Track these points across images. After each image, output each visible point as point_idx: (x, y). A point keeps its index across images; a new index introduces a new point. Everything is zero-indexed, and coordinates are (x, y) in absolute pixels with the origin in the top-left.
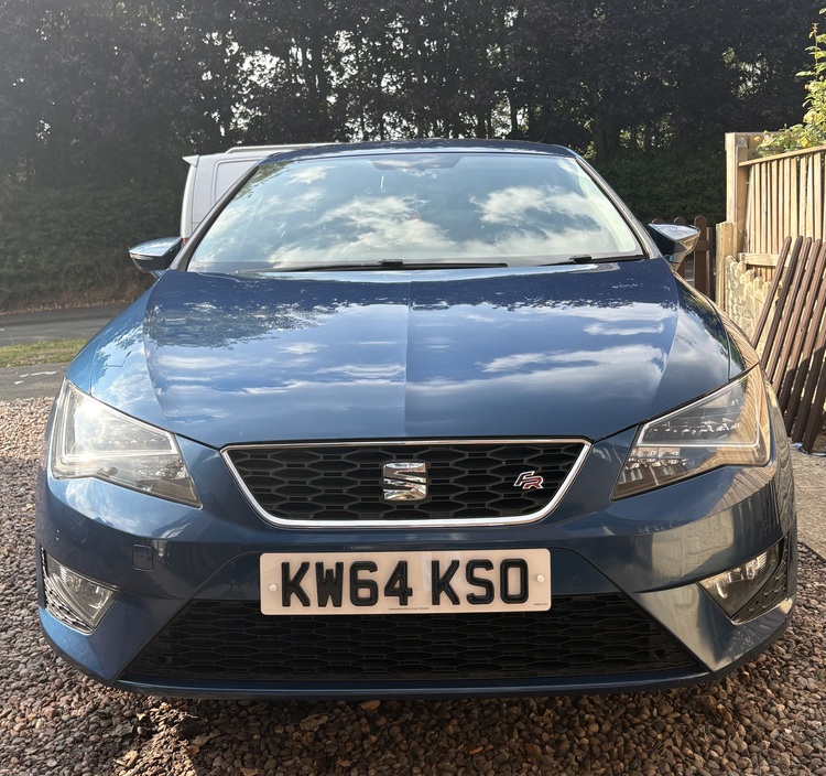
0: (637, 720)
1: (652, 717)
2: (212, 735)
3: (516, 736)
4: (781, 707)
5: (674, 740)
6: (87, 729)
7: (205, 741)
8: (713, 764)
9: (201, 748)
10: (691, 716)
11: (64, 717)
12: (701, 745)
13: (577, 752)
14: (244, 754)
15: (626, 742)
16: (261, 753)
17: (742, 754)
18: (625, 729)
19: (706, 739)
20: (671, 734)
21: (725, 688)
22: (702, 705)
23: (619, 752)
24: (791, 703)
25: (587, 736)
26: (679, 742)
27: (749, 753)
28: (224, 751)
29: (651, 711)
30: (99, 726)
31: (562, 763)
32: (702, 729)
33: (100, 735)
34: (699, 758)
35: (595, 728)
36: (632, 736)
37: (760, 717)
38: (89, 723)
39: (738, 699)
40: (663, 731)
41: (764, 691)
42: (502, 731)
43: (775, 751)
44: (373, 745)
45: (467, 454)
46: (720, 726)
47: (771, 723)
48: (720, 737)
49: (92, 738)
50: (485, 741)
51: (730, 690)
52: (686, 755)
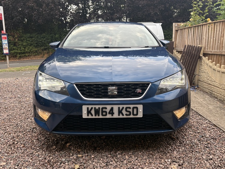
0: (157, 140)
1: (161, 140)
2: (71, 143)
3: (133, 143)
4: (186, 137)
5: (165, 144)
6: (45, 142)
7: (70, 144)
8: (173, 148)
9: (69, 146)
10: (168, 139)
11: (40, 140)
12: (171, 144)
13: (146, 146)
14: (78, 147)
15: (156, 144)
16: (81, 147)
17: (179, 146)
18: (155, 142)
19: (172, 143)
20: (164, 143)
21: (175, 134)
22: (170, 137)
23: (154, 146)
24: (188, 136)
25: (148, 143)
26: (166, 144)
27: (180, 146)
28: (74, 146)
29: (160, 138)
30: (47, 141)
31: (143, 148)
32: (171, 141)
33: (48, 143)
34: (170, 147)
35: (149, 141)
36: (157, 143)
37: (182, 139)
38: (45, 141)
39: (178, 136)
40: (163, 142)
41: (182, 134)
42: (131, 142)
43: (185, 146)
44: (104, 145)
45: (126, 85)
46: (174, 141)
47: (184, 140)
48: (174, 143)
49: (46, 144)
50: (127, 144)
51: (176, 134)
52: (168, 146)
